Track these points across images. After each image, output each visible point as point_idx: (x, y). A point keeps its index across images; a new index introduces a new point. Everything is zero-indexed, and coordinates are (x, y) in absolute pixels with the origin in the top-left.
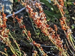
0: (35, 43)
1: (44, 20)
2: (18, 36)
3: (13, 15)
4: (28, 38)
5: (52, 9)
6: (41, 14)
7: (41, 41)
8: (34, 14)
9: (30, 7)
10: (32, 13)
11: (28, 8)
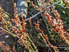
0: (52, 46)
1: (61, 26)
2: (34, 38)
3: (30, 19)
4: (44, 41)
5: (64, 12)
6: (58, 20)
7: (56, 42)
8: (53, 21)
9: (49, 15)
10: (50, 19)
11: (47, 15)
